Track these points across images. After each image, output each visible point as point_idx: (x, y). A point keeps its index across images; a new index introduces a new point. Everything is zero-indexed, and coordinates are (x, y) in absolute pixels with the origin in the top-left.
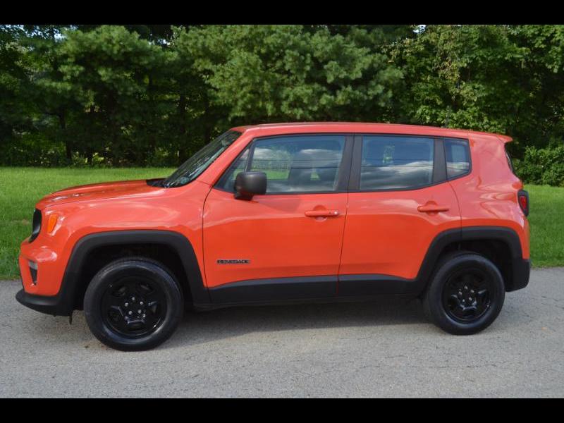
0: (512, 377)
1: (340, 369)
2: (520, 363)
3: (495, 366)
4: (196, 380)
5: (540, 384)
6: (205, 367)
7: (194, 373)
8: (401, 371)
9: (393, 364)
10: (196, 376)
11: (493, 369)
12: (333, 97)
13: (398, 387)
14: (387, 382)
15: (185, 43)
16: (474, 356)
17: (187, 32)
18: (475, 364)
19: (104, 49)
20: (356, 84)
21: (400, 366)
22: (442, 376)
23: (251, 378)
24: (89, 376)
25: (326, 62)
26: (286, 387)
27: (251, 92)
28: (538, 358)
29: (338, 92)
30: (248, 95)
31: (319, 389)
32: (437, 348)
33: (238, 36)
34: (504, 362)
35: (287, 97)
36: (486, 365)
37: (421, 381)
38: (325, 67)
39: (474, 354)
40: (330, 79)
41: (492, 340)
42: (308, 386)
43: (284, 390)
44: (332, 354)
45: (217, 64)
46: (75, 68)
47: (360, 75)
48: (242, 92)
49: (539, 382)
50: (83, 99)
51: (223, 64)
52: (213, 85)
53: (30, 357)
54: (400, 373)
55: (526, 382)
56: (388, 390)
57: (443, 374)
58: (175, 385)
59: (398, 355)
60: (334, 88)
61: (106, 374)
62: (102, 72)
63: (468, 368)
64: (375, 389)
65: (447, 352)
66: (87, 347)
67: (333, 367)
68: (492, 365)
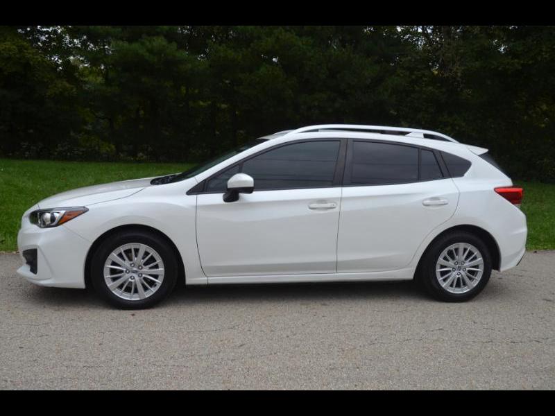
1: (384, 342)
3: (539, 342)
4: (242, 350)
6: (250, 337)
7: (238, 343)
8: (445, 345)
9: (435, 338)
10: (241, 346)
11: (539, 345)
12: (345, 102)
13: (447, 361)
14: (434, 356)
16: (515, 332)
18: (519, 339)
22: (488, 351)
24: (135, 344)
26: (333, 359)
31: (367, 361)
32: (474, 322)
34: (547, 338)
36: (530, 341)
37: (469, 356)
38: (338, 76)
41: (527, 316)
43: (332, 361)
44: (372, 326)
46: (122, 75)
53: (78, 324)
54: (445, 347)
57: (488, 349)
58: (221, 354)
59: (437, 328)
61: (152, 341)
63: (513, 344)
65: (486, 327)
66: (133, 315)
67: (376, 339)
68: (536, 341)
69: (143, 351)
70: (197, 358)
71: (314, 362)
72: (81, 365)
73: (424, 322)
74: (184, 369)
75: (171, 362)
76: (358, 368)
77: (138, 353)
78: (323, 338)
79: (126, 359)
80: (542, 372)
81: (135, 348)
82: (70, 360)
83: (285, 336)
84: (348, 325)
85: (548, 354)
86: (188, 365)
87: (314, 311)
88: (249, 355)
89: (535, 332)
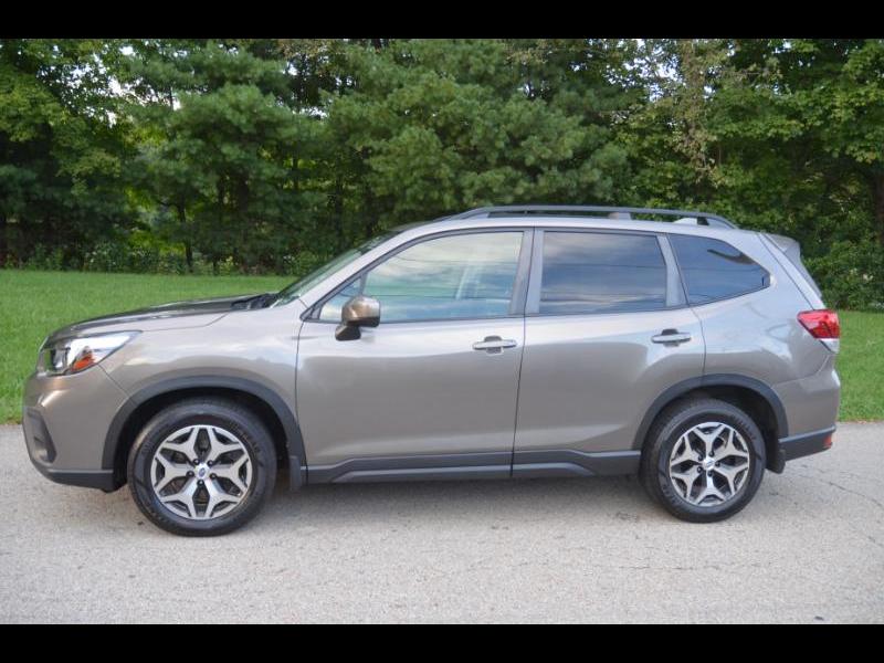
0: (741, 586)
1: (490, 566)
2: (755, 565)
3: (717, 568)
4: (281, 577)
5: (782, 600)
6: (298, 558)
7: (277, 569)
8: (578, 571)
9: (568, 561)
11: (715, 573)
12: (532, 185)
14: (554, 588)
15: (337, 112)
16: (689, 553)
17: (340, 98)
18: (689, 564)
19: (229, 117)
20: (564, 166)
21: (578, 564)
22: (636, 581)
23: (359, 576)
24: (129, 567)
25: (524, 138)
26: (406, 592)
27: (424, 178)
28: (783, 558)
29: (539, 176)
30: (420, 181)
31: (453, 595)
32: (637, 538)
33: (407, 103)
34: (733, 563)
35: (472, 185)
36: (705, 567)
37: (605, 588)
38: (523, 144)
39: (690, 549)
40: (530, 160)
42: (439, 591)
43: (402, 595)
45: (379, 140)
46: (191, 143)
47: (570, 154)
48: (412, 178)
49: (779, 596)
50: (202, 185)
51: (387, 141)
52: (374, 168)
53: (57, 537)
54: (575, 574)
55: (760, 595)
56: (553, 601)
57: (638, 578)
58: (248, 584)
59: (578, 546)
60: (533, 172)
61: (155, 564)
62: (226, 149)
63: (678, 571)
64: (535, 598)
65: (650, 545)
66: (140, 524)
67: (480, 563)
68: (714, 567)
69: (137, 578)
70: (211, 589)
71: (376, 597)
72: (44, 597)
73: (562, 537)
74: (187, 606)
75: (173, 594)
76: (436, 605)
77: (129, 581)
78: (404, 560)
79: (110, 590)
80: (699, 613)
81: (128, 573)
82: (31, 591)
83: (350, 557)
84: (448, 540)
85: (722, 587)
86: (195, 599)
87: (408, 518)
88: (289, 585)
89: (720, 553)
